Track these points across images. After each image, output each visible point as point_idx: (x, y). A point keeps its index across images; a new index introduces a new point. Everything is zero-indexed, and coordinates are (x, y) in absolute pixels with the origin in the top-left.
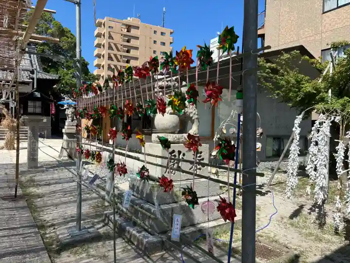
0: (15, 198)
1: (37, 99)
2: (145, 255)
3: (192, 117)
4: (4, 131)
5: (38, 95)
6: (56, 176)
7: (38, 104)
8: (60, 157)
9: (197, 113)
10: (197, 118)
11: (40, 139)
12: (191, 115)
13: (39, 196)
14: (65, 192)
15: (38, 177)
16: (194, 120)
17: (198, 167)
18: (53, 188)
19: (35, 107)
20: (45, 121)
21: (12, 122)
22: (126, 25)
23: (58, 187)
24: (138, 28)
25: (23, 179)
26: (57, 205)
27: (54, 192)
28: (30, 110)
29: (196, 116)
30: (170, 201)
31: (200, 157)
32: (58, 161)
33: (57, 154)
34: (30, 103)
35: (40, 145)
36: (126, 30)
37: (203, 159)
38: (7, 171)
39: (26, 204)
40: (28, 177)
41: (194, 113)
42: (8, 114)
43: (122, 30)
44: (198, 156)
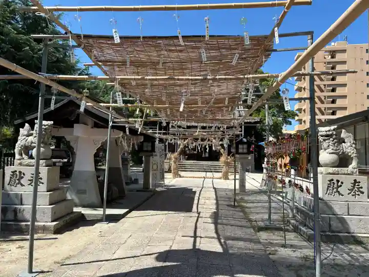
0: (234, 206)
1: (244, 143)
2: (308, 241)
3: (351, 155)
4: (220, 165)
5: (245, 140)
6: (258, 199)
7: (245, 146)
8: (261, 186)
9: (355, 152)
10: (355, 156)
11: (247, 173)
12: (349, 154)
13: (247, 208)
14: (263, 207)
15: (246, 198)
16: (352, 157)
17: (357, 193)
18: (255, 204)
19: (243, 149)
20: (249, 158)
21: (227, 159)
22: (330, 51)
23: (260, 204)
24: (344, 51)
25: (237, 198)
26: (258, 213)
27: (257, 207)
28: (240, 151)
29: (355, 155)
30: (330, 213)
31: (358, 185)
32: (259, 189)
33: (259, 185)
34: (240, 146)
35: (247, 177)
36: (330, 57)
37: (361, 188)
38: (227, 193)
39: (240, 210)
40: (240, 197)
41: (352, 152)
42: (224, 153)
43: (325, 58)
44: (356, 184)
